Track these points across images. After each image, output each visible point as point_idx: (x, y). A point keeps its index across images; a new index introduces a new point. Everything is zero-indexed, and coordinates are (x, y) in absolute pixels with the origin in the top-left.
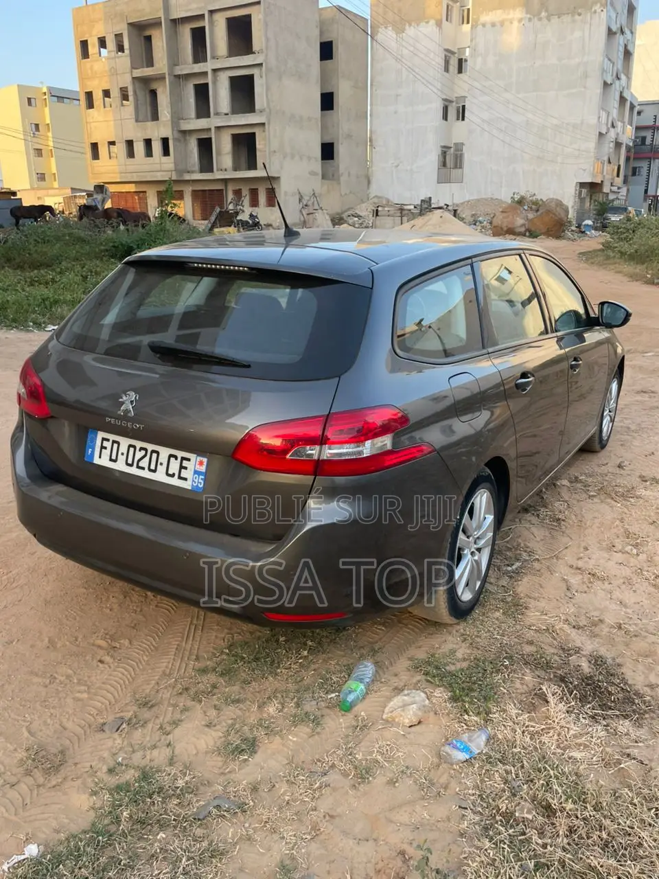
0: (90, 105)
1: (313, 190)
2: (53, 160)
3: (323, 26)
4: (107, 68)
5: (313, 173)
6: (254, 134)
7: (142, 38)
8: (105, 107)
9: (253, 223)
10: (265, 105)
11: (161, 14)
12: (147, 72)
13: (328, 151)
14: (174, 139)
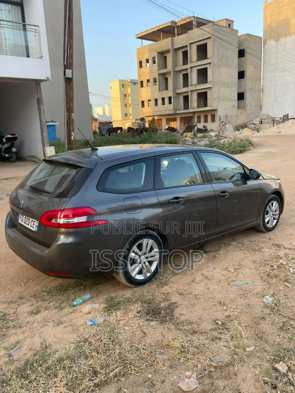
0: (142, 86)
1: (226, 115)
2: (131, 108)
3: (240, 43)
4: (149, 71)
5: (233, 107)
6: (206, 92)
7: (163, 58)
8: (147, 86)
9: (205, 129)
10: (212, 79)
11: (170, 47)
12: (164, 71)
13: (241, 96)
14: (173, 97)
